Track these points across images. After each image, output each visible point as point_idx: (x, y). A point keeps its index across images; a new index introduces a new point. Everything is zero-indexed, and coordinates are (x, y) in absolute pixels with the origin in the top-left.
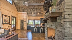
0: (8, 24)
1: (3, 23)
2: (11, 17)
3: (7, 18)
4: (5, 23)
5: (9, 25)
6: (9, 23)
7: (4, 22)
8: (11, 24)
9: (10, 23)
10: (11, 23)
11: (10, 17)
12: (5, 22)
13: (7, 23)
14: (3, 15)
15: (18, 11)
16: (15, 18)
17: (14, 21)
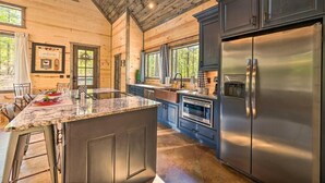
0: (58, 75)
1: (33, 71)
2: (68, 50)
3: (50, 52)
4: (43, 70)
5: (62, 77)
6: (60, 70)
7: (38, 68)
8: (68, 76)
9: (63, 72)
10: (68, 71)
11: (64, 48)
12: (42, 66)
13: (52, 69)
14: (34, 44)
15: (109, 20)
16: (95, 49)
17: (90, 64)
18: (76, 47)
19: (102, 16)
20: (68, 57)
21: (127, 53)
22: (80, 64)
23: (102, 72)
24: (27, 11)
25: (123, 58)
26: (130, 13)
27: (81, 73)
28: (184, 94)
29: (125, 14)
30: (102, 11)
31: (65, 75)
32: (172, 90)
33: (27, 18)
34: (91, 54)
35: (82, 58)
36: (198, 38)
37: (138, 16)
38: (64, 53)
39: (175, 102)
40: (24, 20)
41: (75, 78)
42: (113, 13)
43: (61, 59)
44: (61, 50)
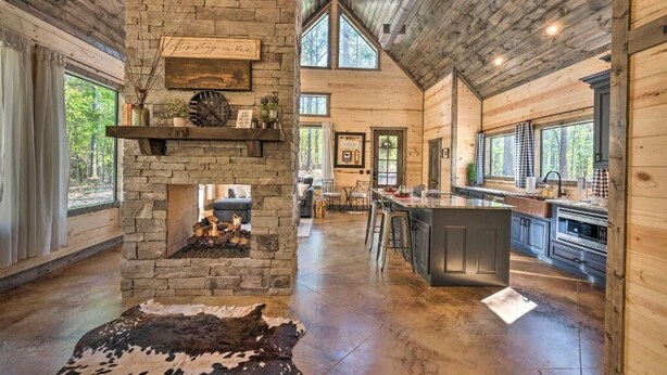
0: (358, 170)
1: (336, 166)
2: (368, 138)
3: (350, 141)
4: (344, 163)
5: (361, 172)
6: (360, 164)
7: (340, 162)
8: (368, 172)
9: (363, 166)
10: (368, 166)
11: (364, 135)
12: (344, 159)
13: (352, 163)
14: (337, 134)
15: (420, 86)
16: (400, 133)
17: (394, 154)
18: (377, 132)
19: (410, 83)
20: (368, 146)
21: (453, 137)
22: (382, 155)
23: (409, 165)
24: (332, 97)
25: (445, 144)
26: (458, 74)
27: (382, 167)
28: (561, 205)
29: (449, 78)
30: (410, 74)
31: (365, 170)
32: (538, 198)
33: (332, 105)
34: (394, 139)
35: (383, 147)
36: (592, 111)
37: (472, 78)
38: (364, 142)
39: (542, 215)
40: (329, 108)
41: (375, 175)
42: (429, 75)
43: (361, 150)
44: (361, 138)
